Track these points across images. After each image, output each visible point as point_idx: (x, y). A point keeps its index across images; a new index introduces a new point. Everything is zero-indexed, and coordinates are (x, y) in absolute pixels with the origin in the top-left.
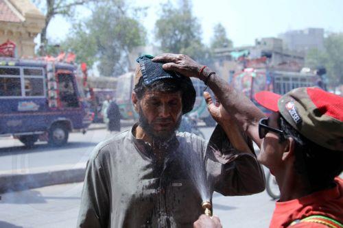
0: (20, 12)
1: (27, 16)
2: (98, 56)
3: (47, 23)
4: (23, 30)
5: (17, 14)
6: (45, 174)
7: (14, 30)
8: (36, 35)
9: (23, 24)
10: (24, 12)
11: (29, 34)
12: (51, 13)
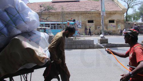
0: (121, 8)
1: (123, 9)
2: (141, 17)
3: (127, 10)
4: (122, 12)
5: (120, 9)
6: (122, 44)
7: (120, 12)
8: (125, 13)
9: (122, 11)
10: (122, 8)
11: (123, 13)
12: (129, 8)
